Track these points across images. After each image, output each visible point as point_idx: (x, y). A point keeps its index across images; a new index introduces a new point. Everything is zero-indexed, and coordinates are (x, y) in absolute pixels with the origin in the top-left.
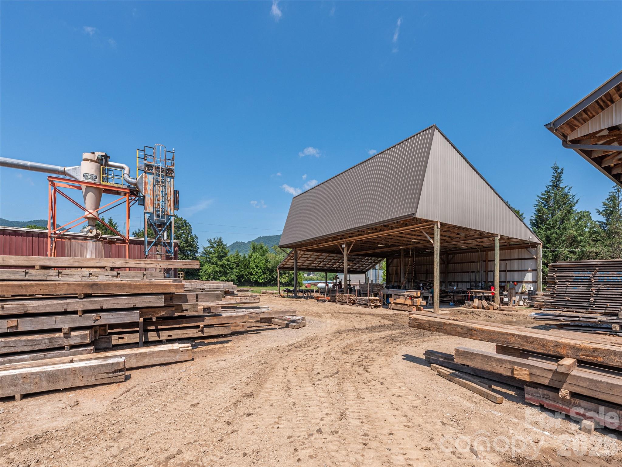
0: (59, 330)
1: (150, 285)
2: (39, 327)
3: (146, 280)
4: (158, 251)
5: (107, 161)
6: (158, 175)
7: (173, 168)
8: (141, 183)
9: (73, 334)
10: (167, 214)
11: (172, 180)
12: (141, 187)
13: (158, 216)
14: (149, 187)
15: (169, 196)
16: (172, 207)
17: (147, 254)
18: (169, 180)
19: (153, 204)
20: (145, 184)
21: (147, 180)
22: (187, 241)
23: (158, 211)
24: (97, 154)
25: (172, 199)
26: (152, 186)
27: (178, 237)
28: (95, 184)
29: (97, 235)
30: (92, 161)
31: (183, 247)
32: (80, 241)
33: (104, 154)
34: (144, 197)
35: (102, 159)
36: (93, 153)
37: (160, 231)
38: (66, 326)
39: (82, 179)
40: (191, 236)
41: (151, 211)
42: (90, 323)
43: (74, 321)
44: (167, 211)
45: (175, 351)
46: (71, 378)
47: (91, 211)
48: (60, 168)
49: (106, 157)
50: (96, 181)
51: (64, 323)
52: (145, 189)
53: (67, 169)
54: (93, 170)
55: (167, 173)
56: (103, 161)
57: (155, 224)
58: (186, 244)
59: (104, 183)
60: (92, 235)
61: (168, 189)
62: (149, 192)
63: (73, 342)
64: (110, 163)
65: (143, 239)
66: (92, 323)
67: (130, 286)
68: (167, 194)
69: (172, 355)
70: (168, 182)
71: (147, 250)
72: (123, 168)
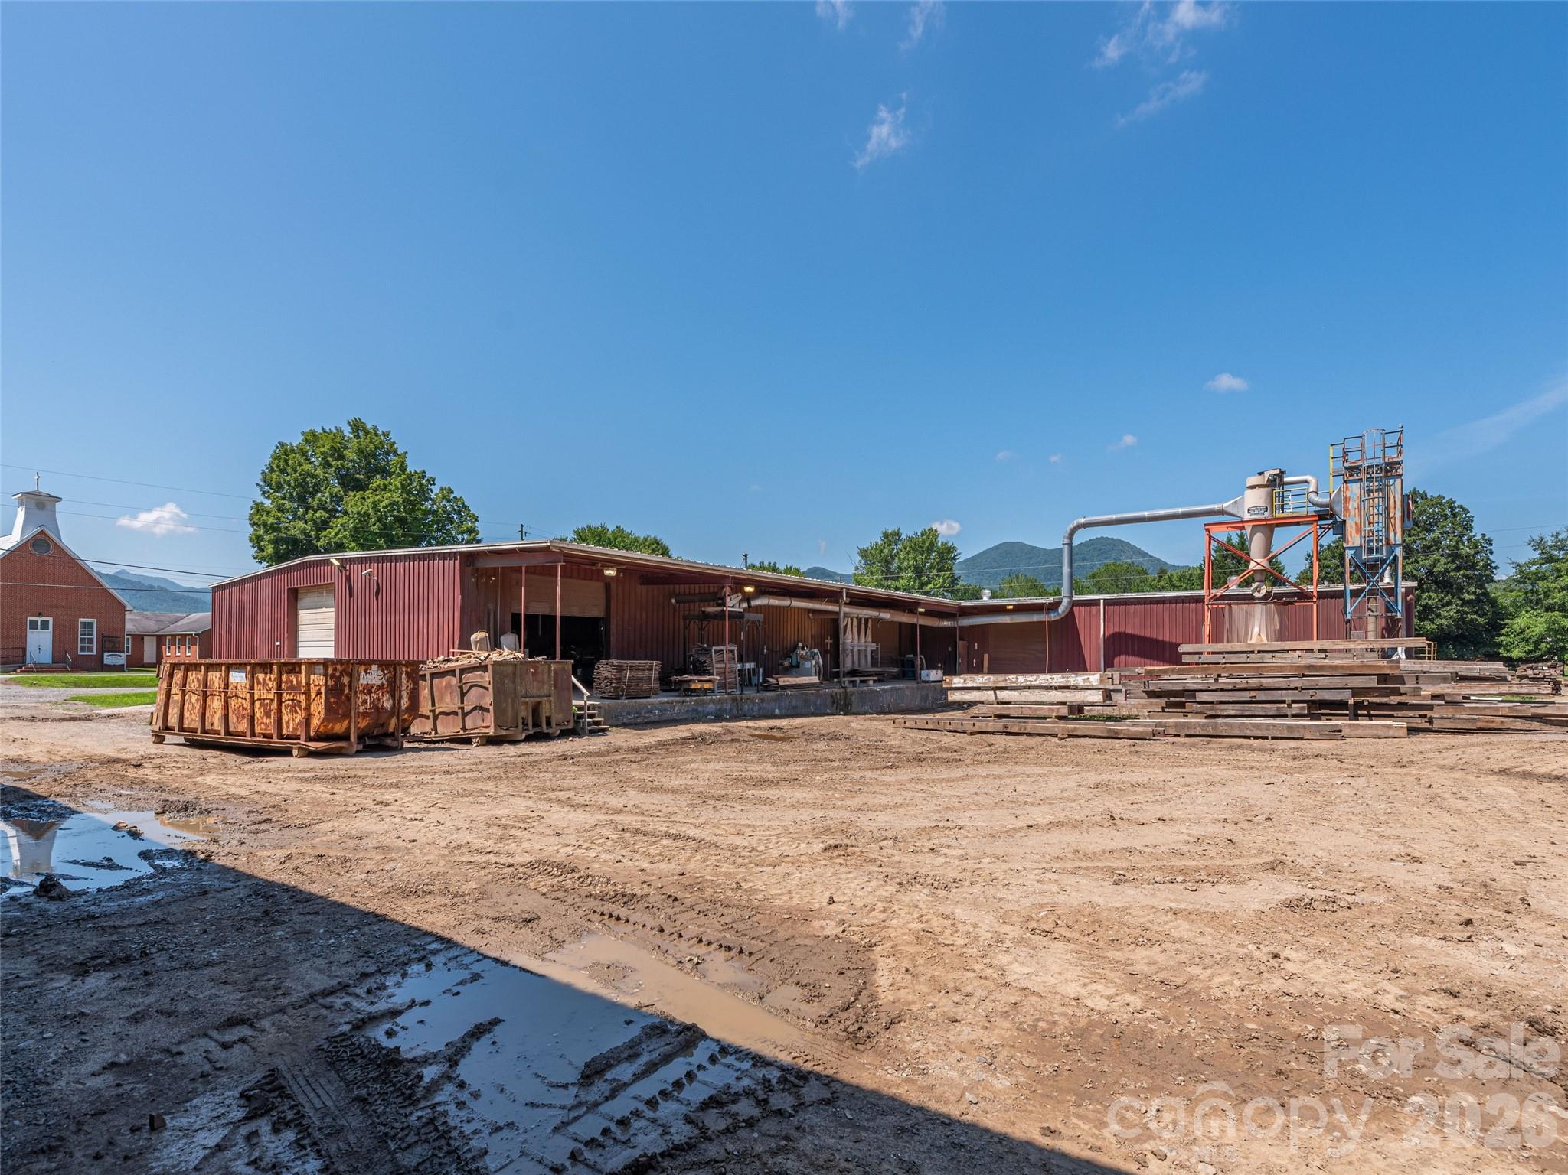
0: (1284, 702)
1: (1362, 666)
2: (1270, 699)
3: (1357, 662)
4: (1369, 609)
5: (1282, 480)
6: (1370, 479)
7: (1400, 458)
8: (1340, 502)
9: (1294, 705)
10: (1388, 544)
11: (1398, 481)
12: (1338, 508)
13: (1370, 550)
14: (1353, 505)
15: (1392, 510)
16: (1399, 530)
17: (1349, 617)
18: (1391, 481)
19: (1359, 530)
20: (1346, 500)
21: (1348, 494)
22: (1455, 556)
23: (1370, 541)
24: (1267, 474)
25: (1399, 514)
26: (1358, 501)
27: (1429, 548)
28: (1265, 520)
29: (1268, 595)
30: (1260, 486)
31: (1447, 571)
32: (1244, 606)
33: (1277, 471)
34: (1344, 522)
35: (1275, 480)
36: (1261, 474)
37: (1374, 575)
38: (1289, 699)
39: (1247, 517)
40: (1469, 540)
41: (1357, 544)
42: (1308, 698)
43: (1294, 695)
44: (1388, 539)
45: (1389, 727)
46: (1302, 731)
47: (1258, 561)
48: (1216, 507)
49: (1281, 474)
50: (1267, 515)
51: (1287, 696)
52: (1346, 509)
53: (1225, 505)
54: (1262, 500)
55: (1387, 472)
56: (1276, 483)
57: (1364, 564)
58: (1453, 562)
59: (1278, 515)
60: (1260, 595)
61: (1389, 499)
62: (1352, 513)
63: (1294, 712)
64: (1286, 480)
65: (1340, 587)
66: (1309, 698)
67: (1342, 667)
68: (1387, 509)
69: (1385, 730)
70: (1389, 486)
71: (1349, 610)
72: (1306, 482)
